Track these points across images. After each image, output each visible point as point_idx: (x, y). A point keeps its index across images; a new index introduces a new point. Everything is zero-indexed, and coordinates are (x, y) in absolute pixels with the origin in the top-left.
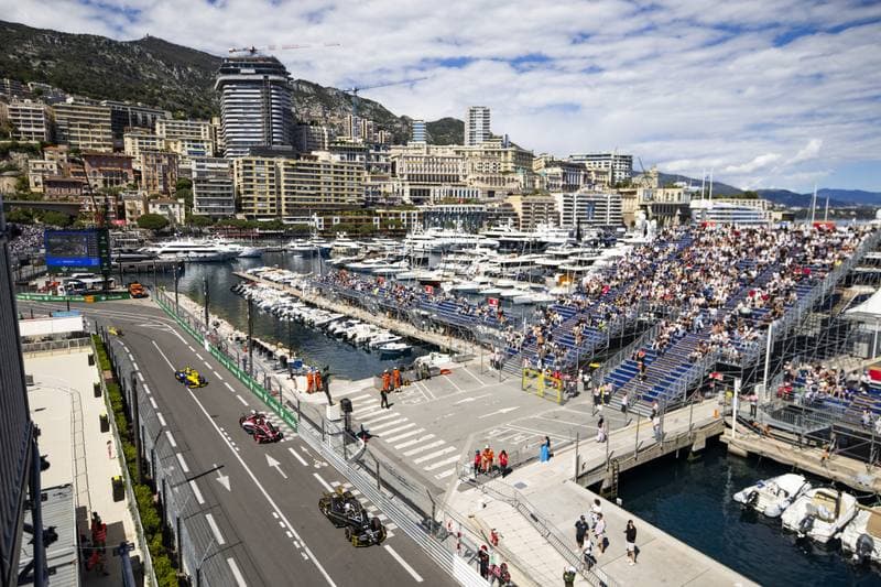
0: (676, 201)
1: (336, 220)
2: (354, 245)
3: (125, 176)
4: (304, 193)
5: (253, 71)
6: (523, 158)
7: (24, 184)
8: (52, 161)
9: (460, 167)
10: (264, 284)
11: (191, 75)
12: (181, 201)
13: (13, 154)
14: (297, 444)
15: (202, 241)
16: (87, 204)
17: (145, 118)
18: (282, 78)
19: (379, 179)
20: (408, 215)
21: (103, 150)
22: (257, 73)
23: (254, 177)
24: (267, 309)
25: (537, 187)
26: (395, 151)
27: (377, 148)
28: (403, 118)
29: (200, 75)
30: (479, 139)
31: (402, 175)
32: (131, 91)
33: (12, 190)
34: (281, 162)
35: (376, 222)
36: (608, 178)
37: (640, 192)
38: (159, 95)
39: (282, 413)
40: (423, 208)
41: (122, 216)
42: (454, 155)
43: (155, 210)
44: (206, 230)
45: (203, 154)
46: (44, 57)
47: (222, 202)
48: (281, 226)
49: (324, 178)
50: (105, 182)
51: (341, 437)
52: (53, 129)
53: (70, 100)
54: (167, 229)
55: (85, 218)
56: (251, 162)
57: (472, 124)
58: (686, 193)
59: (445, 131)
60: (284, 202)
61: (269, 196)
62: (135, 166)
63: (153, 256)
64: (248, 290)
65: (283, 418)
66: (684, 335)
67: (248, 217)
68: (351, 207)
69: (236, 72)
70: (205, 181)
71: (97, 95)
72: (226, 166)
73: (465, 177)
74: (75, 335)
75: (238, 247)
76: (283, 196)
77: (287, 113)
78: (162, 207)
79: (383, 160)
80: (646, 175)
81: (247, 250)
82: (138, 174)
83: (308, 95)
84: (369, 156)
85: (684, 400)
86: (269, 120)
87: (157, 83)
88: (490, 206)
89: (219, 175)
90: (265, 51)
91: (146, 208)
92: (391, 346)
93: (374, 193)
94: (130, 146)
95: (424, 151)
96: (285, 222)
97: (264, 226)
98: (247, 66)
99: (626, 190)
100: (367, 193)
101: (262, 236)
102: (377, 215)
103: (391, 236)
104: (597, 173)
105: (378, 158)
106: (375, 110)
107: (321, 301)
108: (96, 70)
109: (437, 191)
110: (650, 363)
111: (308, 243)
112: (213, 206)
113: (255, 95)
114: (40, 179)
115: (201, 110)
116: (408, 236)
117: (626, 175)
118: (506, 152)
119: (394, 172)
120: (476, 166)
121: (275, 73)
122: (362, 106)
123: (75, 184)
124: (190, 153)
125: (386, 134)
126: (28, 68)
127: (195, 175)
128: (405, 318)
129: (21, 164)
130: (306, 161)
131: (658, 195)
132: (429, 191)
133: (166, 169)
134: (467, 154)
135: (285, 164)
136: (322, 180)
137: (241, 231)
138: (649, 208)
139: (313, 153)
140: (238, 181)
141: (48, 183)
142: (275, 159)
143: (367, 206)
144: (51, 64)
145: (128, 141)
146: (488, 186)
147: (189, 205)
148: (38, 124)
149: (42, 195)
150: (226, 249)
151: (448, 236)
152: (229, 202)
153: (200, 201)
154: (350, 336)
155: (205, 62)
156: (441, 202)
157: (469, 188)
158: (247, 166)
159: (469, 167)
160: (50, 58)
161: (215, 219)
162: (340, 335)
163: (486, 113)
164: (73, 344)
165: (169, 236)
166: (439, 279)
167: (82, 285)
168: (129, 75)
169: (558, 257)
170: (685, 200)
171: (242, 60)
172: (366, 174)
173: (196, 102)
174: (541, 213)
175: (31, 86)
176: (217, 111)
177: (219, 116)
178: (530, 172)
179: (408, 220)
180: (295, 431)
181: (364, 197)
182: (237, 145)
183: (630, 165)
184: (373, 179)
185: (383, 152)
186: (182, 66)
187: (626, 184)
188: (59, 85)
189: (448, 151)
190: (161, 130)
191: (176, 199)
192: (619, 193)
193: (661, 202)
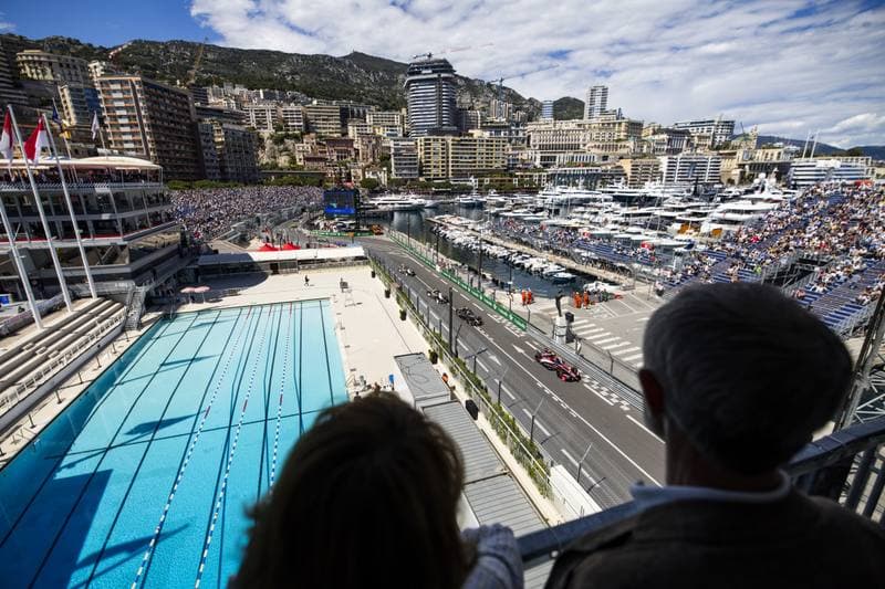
0: (775, 160)
1: (487, 181)
2: (501, 199)
3: (349, 152)
4: (465, 159)
5: (430, 71)
6: (634, 127)
7: (293, 160)
8: (307, 145)
9: (581, 138)
10: (451, 227)
11: (382, 78)
12: (385, 169)
13: (286, 140)
14: (530, 339)
15: (400, 197)
16: (330, 172)
17: (359, 112)
18: (450, 75)
19: (518, 149)
20: (540, 176)
21: (335, 135)
22: (434, 72)
23: (432, 151)
24: (459, 244)
25: (645, 151)
26: (530, 127)
27: (517, 125)
28: (530, 99)
29: (387, 77)
30: (596, 114)
31: (535, 146)
32: (346, 92)
33: (287, 164)
34: (449, 139)
35: (516, 182)
36: (709, 142)
37: (740, 153)
38: (363, 94)
39: (511, 318)
40: (551, 170)
41: (349, 180)
42: (577, 127)
43: (369, 175)
44: (400, 189)
45: (396, 135)
46: (293, 73)
47: (410, 169)
48: (449, 185)
49: (480, 149)
50: (338, 157)
51: (564, 339)
52: (306, 121)
53: (315, 102)
54: (377, 188)
55: (329, 182)
56: (429, 140)
57: (592, 102)
58: (786, 152)
59: (567, 108)
60: (450, 168)
61: (440, 164)
62: (355, 146)
63: (375, 207)
64: (442, 231)
65: (513, 321)
67: (427, 180)
68: (497, 171)
69: (419, 73)
70: (399, 155)
71: (328, 96)
72: (413, 143)
73: (585, 145)
74: (357, 258)
75: (423, 201)
76: (450, 164)
77: (452, 102)
78: (373, 173)
79: (521, 135)
80: (745, 137)
81: (429, 203)
82: (357, 151)
84: (511, 131)
86: (440, 108)
87: (361, 86)
88: (604, 168)
89: (408, 150)
90: (437, 56)
91: (364, 175)
92: (561, 275)
93: (513, 160)
94: (352, 132)
95: (551, 126)
96: (452, 183)
97: (438, 186)
98: (427, 68)
99: (726, 152)
100: (509, 160)
101: (437, 193)
102: (516, 176)
103: (527, 193)
104: (700, 138)
105: (517, 133)
106: (511, 96)
107: (495, 240)
109: (562, 157)
110: (810, 301)
111: (470, 198)
112: (404, 172)
113: (431, 89)
114: (301, 157)
115: (390, 104)
116: (540, 192)
117: (727, 137)
118: (620, 123)
119: (528, 143)
120: (594, 136)
121: (446, 72)
122: (499, 92)
123: (321, 159)
124: (388, 135)
125: (522, 113)
126: (286, 82)
127: (393, 151)
128: (566, 255)
129: (291, 147)
130: (467, 138)
131: (757, 155)
132: (555, 157)
133: (375, 147)
134: (587, 126)
135: (452, 140)
136: (477, 151)
137: (423, 190)
138: (747, 167)
139: (470, 131)
140: (421, 154)
142: (445, 137)
143: (509, 170)
144: (297, 78)
145: (350, 128)
146: (603, 152)
147: (389, 172)
148: (298, 120)
149: (303, 167)
150: (416, 202)
151: (576, 192)
152: (415, 169)
153: (397, 169)
155: (391, 67)
156: (564, 166)
157: (588, 154)
158: (427, 144)
159: (588, 137)
160: (297, 73)
161: (406, 181)
162: (518, 265)
163: (605, 91)
164: (359, 264)
165: (382, 192)
166: (577, 225)
167: (344, 226)
168: (343, 80)
169: (674, 209)
170: (784, 158)
171: (422, 63)
172: (508, 145)
173: (386, 98)
174: (645, 173)
175: (289, 94)
176: (404, 103)
177: (406, 107)
178: (640, 141)
179: (539, 180)
180: (524, 330)
181: (506, 163)
182: (418, 128)
183: (732, 129)
184: (513, 149)
185: (521, 128)
186: (376, 72)
187: (726, 146)
188: (304, 92)
189: (571, 125)
190: (369, 119)
191: (381, 167)
192: (719, 154)
193: (760, 161)
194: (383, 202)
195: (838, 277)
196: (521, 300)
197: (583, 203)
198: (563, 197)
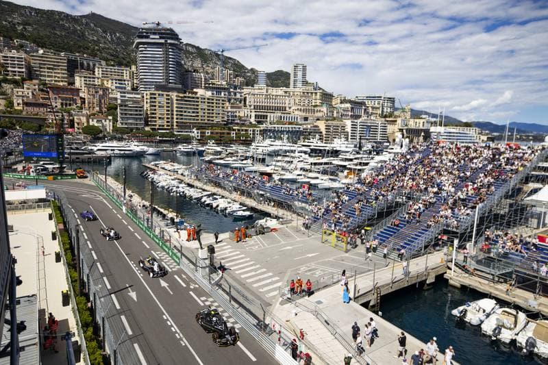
0: (421, 127)
1: (208, 133)
2: (219, 149)
3: (75, 101)
4: (189, 113)
5: (158, 37)
6: (327, 97)
7: (10, 104)
8: (28, 90)
9: (287, 102)
10: (162, 172)
11: (119, 38)
12: (110, 118)
13: (3, 85)
14: (180, 273)
15: (123, 143)
16: (51, 118)
17: (88, 64)
18: (176, 42)
19: (236, 107)
20: (254, 131)
21: (61, 84)
22: (161, 38)
23: (157, 104)
24: (163, 187)
25: (335, 115)
26: (246, 90)
27: (235, 88)
28: (252, 69)
29: (124, 38)
30: (299, 84)
31: (250, 106)
32: (80, 47)
33: (2, 108)
34: (174, 95)
35: (233, 135)
36: (379, 112)
37: (399, 121)
38: (98, 50)
39: (171, 253)
40: (263, 127)
41: (72, 126)
42: (283, 94)
43: (93, 123)
44: (125, 136)
45: (125, 88)
46: (25, 24)
47: (136, 119)
48: (173, 135)
50: (62, 104)
51: (207, 269)
52: (29, 69)
53: (41, 52)
54: (101, 135)
55: (49, 127)
56: (155, 94)
57: (295, 75)
58: (427, 122)
59: (278, 79)
60: (175, 120)
61: (165, 116)
62: (81, 95)
63: (91, 152)
64: (151, 175)
65: (171, 257)
66: (424, 211)
67: (152, 129)
68: (217, 125)
69: (147, 37)
70: (125, 106)
71: (58, 48)
72: (139, 96)
73: (290, 108)
74: (41, 200)
75: (145, 148)
76: (175, 117)
77: (178, 64)
78: (98, 121)
79: (238, 96)
80: (403, 110)
81: (151, 150)
82: (83, 100)
83: (192, 53)
84: (230, 93)
85: (423, 251)
86: (167, 68)
87: (97, 42)
88: (305, 126)
89: (135, 102)
90: (165, 25)
91: (88, 122)
92: (240, 213)
93: (232, 116)
94: (79, 82)
95: (264, 91)
96: (175, 133)
97: (163, 135)
98: (154, 34)
99: (391, 119)
100: (228, 117)
101: (161, 142)
102: (234, 130)
103: (242, 144)
104: (373, 108)
105: (235, 94)
106: (235, 64)
107: (196, 183)
108: (58, 33)
109: (272, 117)
111: (190, 147)
112: (130, 121)
113: (159, 52)
114: (20, 101)
115: (125, 61)
116: (253, 144)
117: (391, 110)
118: (316, 93)
119: (245, 103)
120: (297, 101)
121: (172, 39)
122: (226, 61)
123: (43, 105)
124: (116, 87)
125: (241, 79)
126: (15, 30)
127: (119, 102)
128: (249, 195)
129: (9, 91)
130: (190, 95)
131: (410, 123)
132: (267, 116)
133: (101, 97)
134: (291, 93)
135: (177, 96)
136: (200, 107)
137: (148, 138)
138: (404, 131)
139: (195, 90)
140: (146, 106)
141: (26, 104)
142: (170, 93)
143: (228, 124)
144: (29, 28)
145: (77, 79)
146: (304, 114)
147: (115, 120)
148: (20, 66)
149: (21, 111)
150: (138, 149)
151: (278, 145)
152: (141, 119)
153: (122, 118)
154: (214, 205)
155: (127, 30)
156: (274, 124)
157: (292, 115)
158: (153, 97)
159: (292, 102)
160: (29, 25)
161: (131, 130)
162: (208, 205)
163: (304, 68)
164: (39, 206)
165: (102, 139)
166: (272, 172)
167: (46, 169)
168: (79, 37)
169: (347, 160)
170: (427, 126)
171: (151, 29)
172: (227, 104)
173: (121, 55)
174: (337, 132)
175: (16, 42)
176: (135, 62)
177: (136, 65)
178: (330, 106)
179: (253, 134)
180: (179, 264)
181: (226, 119)
182: (146, 84)
183: (393, 104)
184: (232, 107)
185: (239, 91)
186: (113, 32)
187: (391, 115)
188: (34, 42)
189: (280, 91)
190: (98, 72)
191: (107, 116)
192: (386, 121)
193: (412, 127)
195: (420, 208)
197: (285, 153)
198: (271, 149)
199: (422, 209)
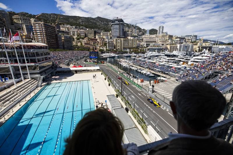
0: (208, 46)
1: (132, 50)
2: (135, 55)
3: (96, 42)
4: (126, 44)
5: (117, 22)
6: (171, 37)
7: (82, 44)
8: (85, 40)
9: (157, 39)
10: (122, 62)
11: (105, 23)
12: (105, 47)
13: (80, 39)
14: (143, 92)
15: (109, 54)
16: (91, 47)
17: (99, 32)
18: (123, 23)
19: (140, 42)
20: (146, 49)
21: (93, 38)
22: (118, 22)
23: (118, 42)
24: (124, 66)
25: (173, 43)
26: (143, 36)
27: (140, 36)
28: (143, 29)
29: (106, 23)
30: (161, 33)
31: (144, 41)
32: (96, 27)
33: (80, 45)
34: (122, 39)
35: (139, 50)
36: (190, 41)
37: (199, 44)
38: (100, 27)
40: (149, 48)
41: (96, 49)
42: (155, 37)
43: (101, 48)
44: (109, 52)
45: (108, 38)
46: (82, 22)
47: (112, 47)
48: (122, 51)
49: (130, 42)
50: (93, 43)
51: (152, 92)
52: (85, 34)
53: (88, 29)
54: (103, 52)
55: (91, 50)
57: (160, 30)
58: (211, 44)
59: (153, 32)
61: (120, 46)
62: (98, 41)
63: (102, 56)
64: (120, 63)
65: (138, 87)
66: (227, 78)
67: (116, 50)
68: (134, 48)
69: (115, 22)
70: (109, 43)
71: (91, 28)
72: (113, 40)
73: (157, 41)
75: (115, 55)
76: (122, 46)
77: (123, 30)
79: (141, 38)
80: (200, 39)
81: (117, 56)
83: (126, 26)
84: (138, 37)
86: (120, 31)
87: (100, 25)
88: (162, 47)
89: (111, 42)
90: (120, 18)
91: (100, 48)
92: (151, 75)
93: (139, 45)
94: (97, 37)
95: (149, 36)
97: (119, 51)
98: (117, 21)
100: (138, 45)
101: (119, 53)
103: (142, 53)
104: (188, 40)
105: (140, 38)
106: (138, 28)
107: (134, 65)
108: (90, 23)
109: (151, 44)
110: (218, 83)
111: (127, 54)
112: (110, 47)
113: (118, 26)
114: (84, 43)
115: (107, 30)
116: (146, 53)
117: (195, 40)
118: (167, 36)
119: (143, 41)
120: (160, 39)
121: (122, 22)
122: (135, 27)
123: (90, 44)
124: (106, 38)
125: (141, 33)
126: (81, 24)
127: (107, 42)
128: (152, 70)
129: (81, 41)
130: (127, 39)
131: (203, 44)
132: (150, 44)
133: (103, 41)
134: (158, 36)
137: (115, 52)
138: (200, 47)
139: (128, 37)
140: (115, 43)
141: (85, 44)
143: (137, 47)
144: (83, 23)
145: (97, 36)
146: (162, 43)
148: (83, 34)
149: (84, 46)
150: (113, 55)
151: (155, 53)
153: (108, 47)
155: (107, 21)
156: (152, 47)
157: (158, 43)
158: (116, 40)
161: (111, 50)
162: (140, 72)
163: (163, 27)
164: (98, 71)
165: (104, 53)
166: (155, 62)
167: (94, 61)
168: (95, 24)
170: (210, 45)
171: (115, 20)
172: (138, 41)
173: (106, 28)
174: (174, 48)
175: (81, 27)
176: (111, 30)
178: (172, 40)
179: (146, 50)
180: (141, 89)
181: (137, 46)
182: (114, 36)
183: (196, 38)
184: (139, 42)
186: (103, 22)
187: (195, 42)
188: (85, 27)
189: (154, 36)
190: (101, 34)
191: (104, 46)
192: (193, 44)
193: (204, 46)
194: (105, 55)
196: (140, 82)
197: (157, 56)
198: (152, 55)
199: (226, 77)
